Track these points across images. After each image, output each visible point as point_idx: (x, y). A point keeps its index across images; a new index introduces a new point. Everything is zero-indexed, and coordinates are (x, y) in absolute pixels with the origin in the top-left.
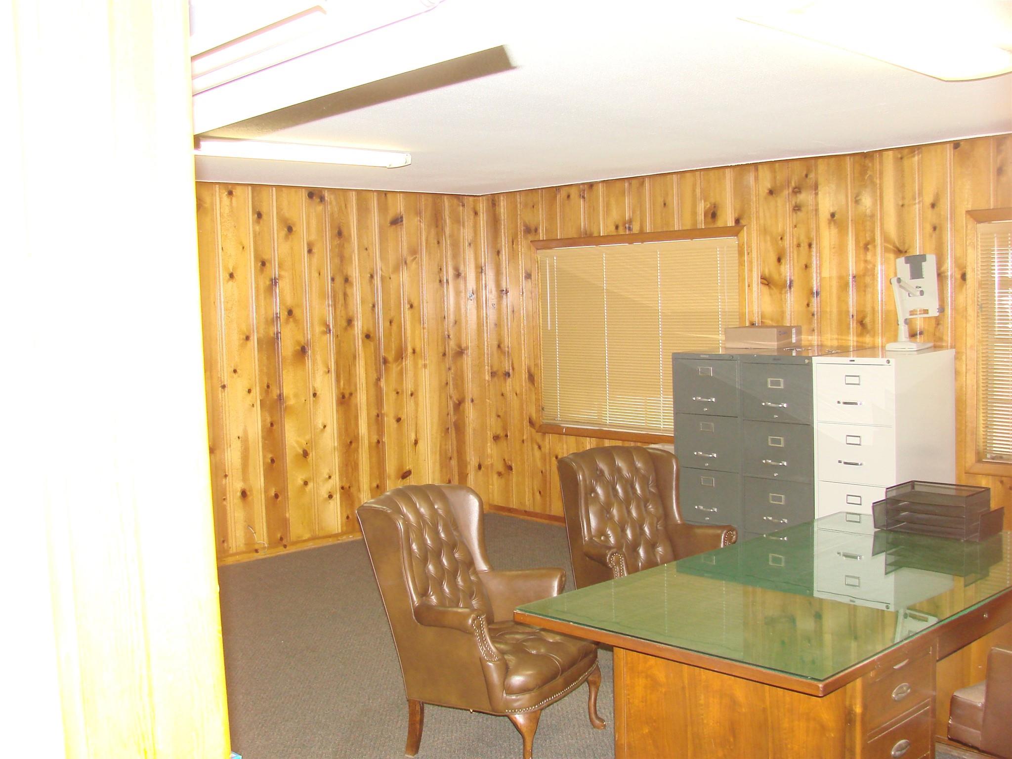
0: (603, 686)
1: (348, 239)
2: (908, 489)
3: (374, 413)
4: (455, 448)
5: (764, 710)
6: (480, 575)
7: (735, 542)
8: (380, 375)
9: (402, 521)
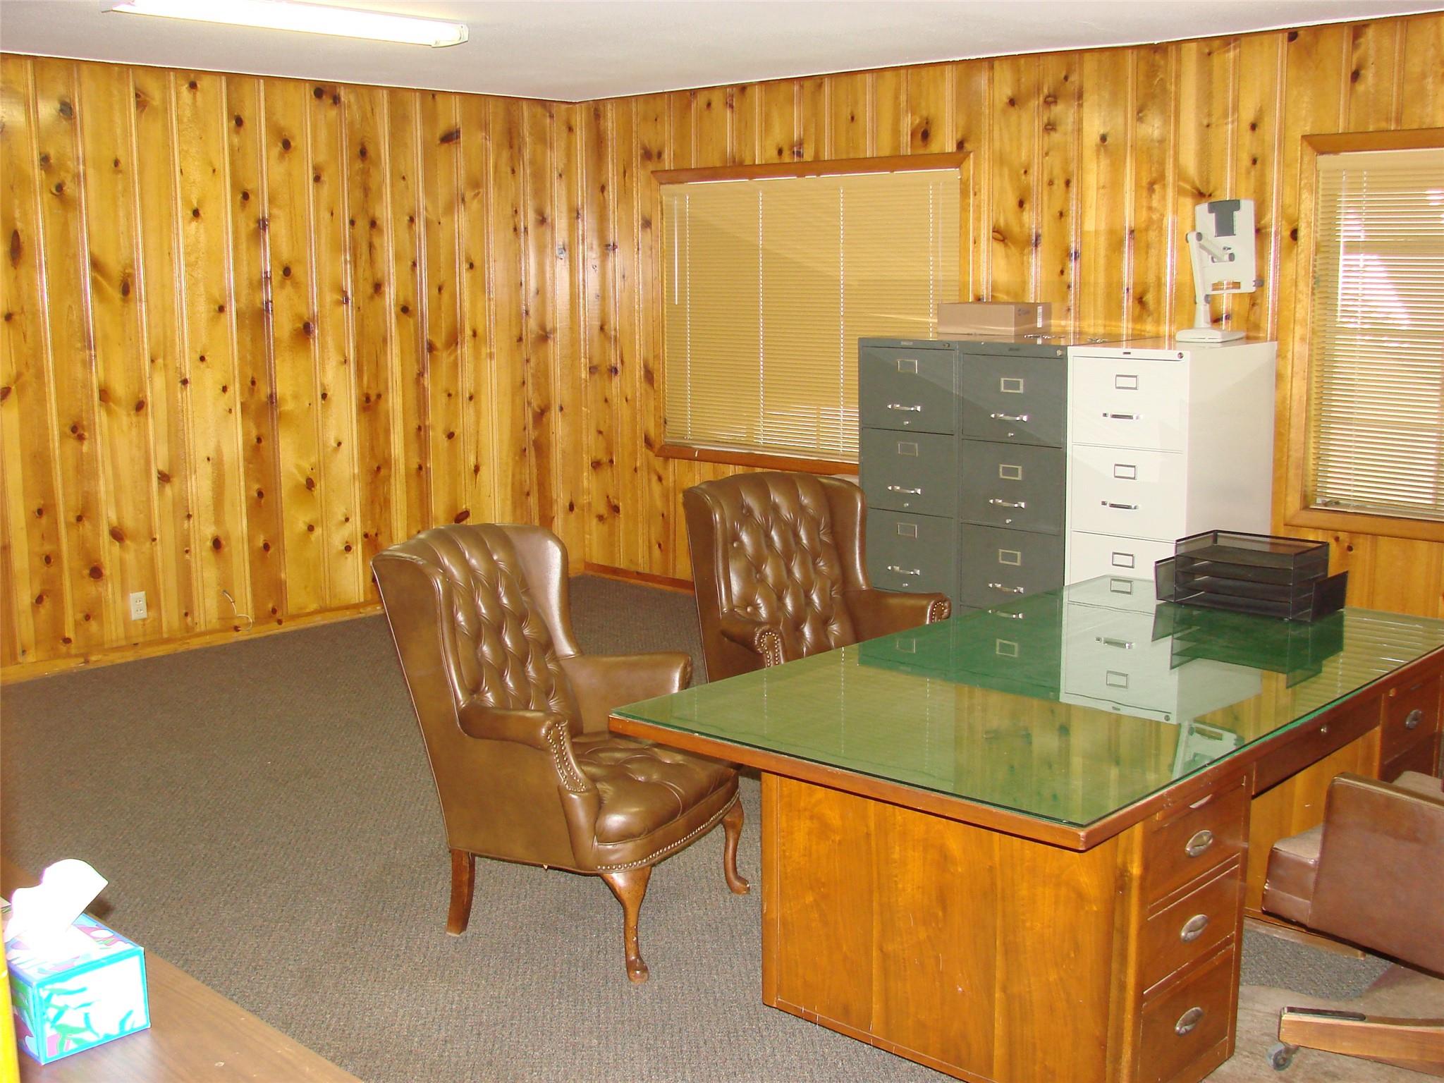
0: (746, 831)
1: (377, 163)
2: (1209, 543)
3: (414, 424)
4: (535, 479)
5: (991, 869)
6: (562, 662)
7: (948, 617)
8: (424, 368)
9: (441, 577)
